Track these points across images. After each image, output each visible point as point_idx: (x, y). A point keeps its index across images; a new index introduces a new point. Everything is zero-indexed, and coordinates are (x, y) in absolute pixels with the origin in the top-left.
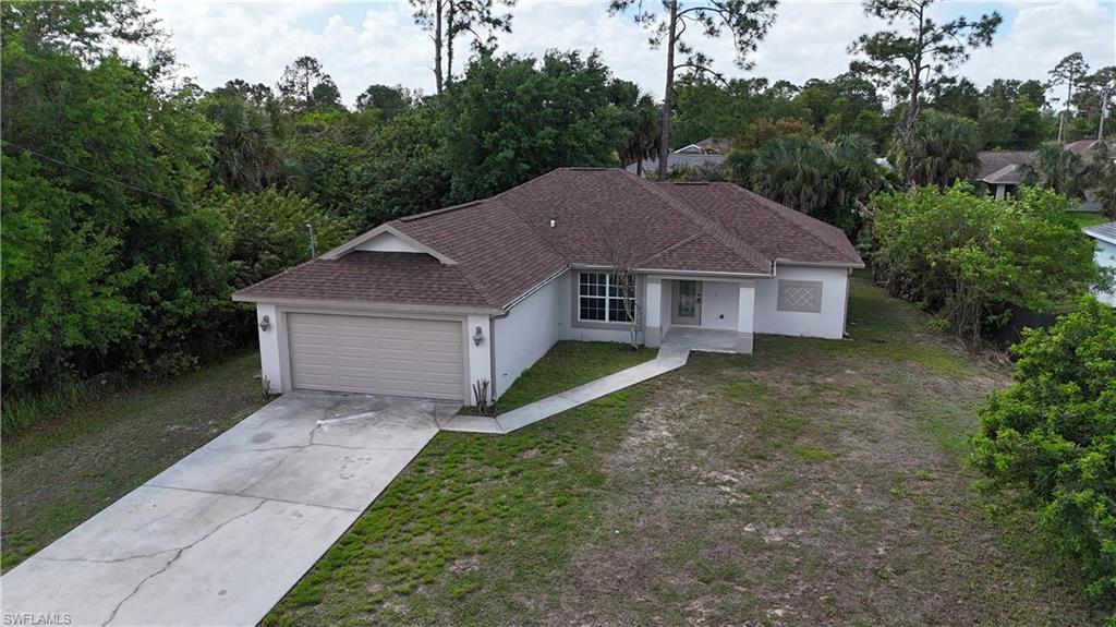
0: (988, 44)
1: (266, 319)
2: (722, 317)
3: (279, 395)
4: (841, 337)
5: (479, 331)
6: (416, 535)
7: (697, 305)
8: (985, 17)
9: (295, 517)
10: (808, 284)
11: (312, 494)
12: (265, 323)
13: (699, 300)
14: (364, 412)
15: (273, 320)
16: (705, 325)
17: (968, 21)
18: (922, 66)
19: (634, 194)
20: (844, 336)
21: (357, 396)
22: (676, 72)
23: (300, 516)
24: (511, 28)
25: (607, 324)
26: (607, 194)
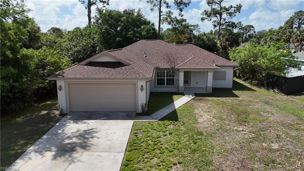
0: (239, 12)
1: (61, 86)
2: (197, 83)
3: (67, 114)
4: (231, 87)
5: (142, 86)
6: (151, 159)
7: (189, 80)
8: (237, 5)
9: (99, 157)
10: (222, 72)
11: (100, 148)
12: (60, 88)
13: (190, 78)
14: (102, 117)
15: (63, 87)
16: (192, 86)
17: (233, 6)
18: (222, 18)
19: (168, 47)
20: (232, 87)
21: (96, 112)
22: (161, 17)
23: (101, 156)
24: (109, 4)
25: (166, 86)
26: (159, 47)
